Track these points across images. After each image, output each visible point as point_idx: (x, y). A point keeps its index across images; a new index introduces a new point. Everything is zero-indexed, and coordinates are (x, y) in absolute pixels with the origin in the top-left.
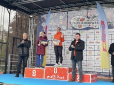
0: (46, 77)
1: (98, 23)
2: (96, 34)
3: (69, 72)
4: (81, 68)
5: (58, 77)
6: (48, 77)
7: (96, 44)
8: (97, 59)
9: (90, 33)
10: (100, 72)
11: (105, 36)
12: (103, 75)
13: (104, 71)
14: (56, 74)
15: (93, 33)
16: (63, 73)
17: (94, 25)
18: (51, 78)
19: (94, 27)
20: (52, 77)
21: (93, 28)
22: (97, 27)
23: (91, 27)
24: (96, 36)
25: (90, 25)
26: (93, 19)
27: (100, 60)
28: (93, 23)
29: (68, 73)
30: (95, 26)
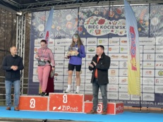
0: (51, 109)
1: (124, 27)
2: (121, 44)
3: (85, 101)
4: (105, 95)
5: (68, 107)
6: (54, 108)
7: (121, 59)
8: (123, 81)
9: (113, 42)
10: (127, 101)
11: (135, 48)
12: (130, 105)
13: (132, 99)
14: (66, 104)
15: (116, 42)
16: (76, 102)
17: (119, 30)
18: (59, 110)
19: (119, 34)
20: (60, 108)
21: (117, 36)
22: (123, 34)
23: (114, 33)
24: (121, 47)
25: (112, 31)
26: (118, 22)
27: (127, 82)
28: (117, 28)
29: (84, 103)
30: (121, 33)
